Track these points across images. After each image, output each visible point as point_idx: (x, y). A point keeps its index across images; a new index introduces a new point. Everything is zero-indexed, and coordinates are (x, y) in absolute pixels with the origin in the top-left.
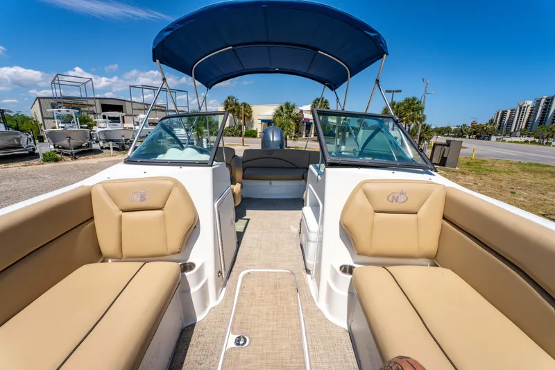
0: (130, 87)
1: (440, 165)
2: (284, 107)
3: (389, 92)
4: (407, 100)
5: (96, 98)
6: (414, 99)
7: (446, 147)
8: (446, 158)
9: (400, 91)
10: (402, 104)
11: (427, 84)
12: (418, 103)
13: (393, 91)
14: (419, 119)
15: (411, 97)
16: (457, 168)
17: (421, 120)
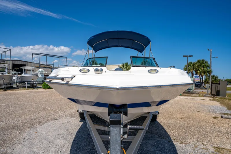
0: (33, 54)
1: (216, 95)
2: (124, 65)
3: (186, 56)
4: (199, 61)
5: (11, 60)
6: (203, 60)
7: (218, 85)
8: (219, 91)
9: (192, 56)
10: (196, 64)
11: (211, 52)
12: (205, 63)
13: (188, 56)
14: (208, 72)
15: (201, 59)
16: (227, 97)
17: (210, 72)
